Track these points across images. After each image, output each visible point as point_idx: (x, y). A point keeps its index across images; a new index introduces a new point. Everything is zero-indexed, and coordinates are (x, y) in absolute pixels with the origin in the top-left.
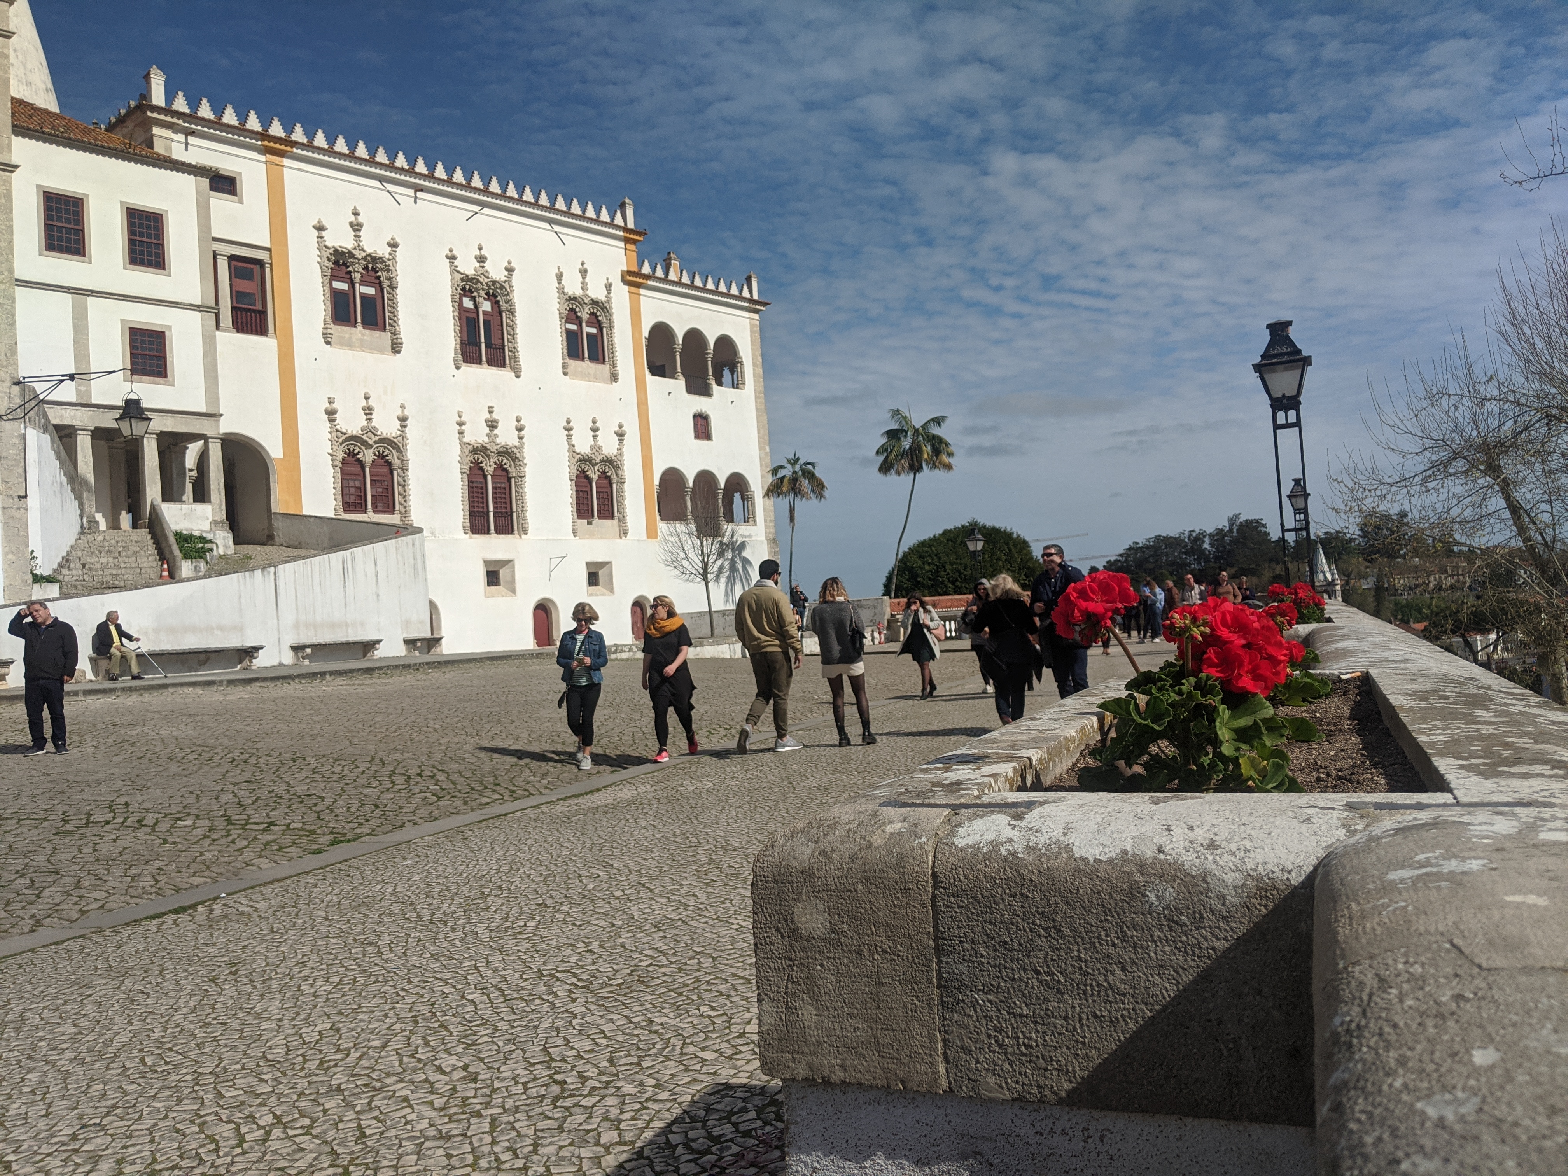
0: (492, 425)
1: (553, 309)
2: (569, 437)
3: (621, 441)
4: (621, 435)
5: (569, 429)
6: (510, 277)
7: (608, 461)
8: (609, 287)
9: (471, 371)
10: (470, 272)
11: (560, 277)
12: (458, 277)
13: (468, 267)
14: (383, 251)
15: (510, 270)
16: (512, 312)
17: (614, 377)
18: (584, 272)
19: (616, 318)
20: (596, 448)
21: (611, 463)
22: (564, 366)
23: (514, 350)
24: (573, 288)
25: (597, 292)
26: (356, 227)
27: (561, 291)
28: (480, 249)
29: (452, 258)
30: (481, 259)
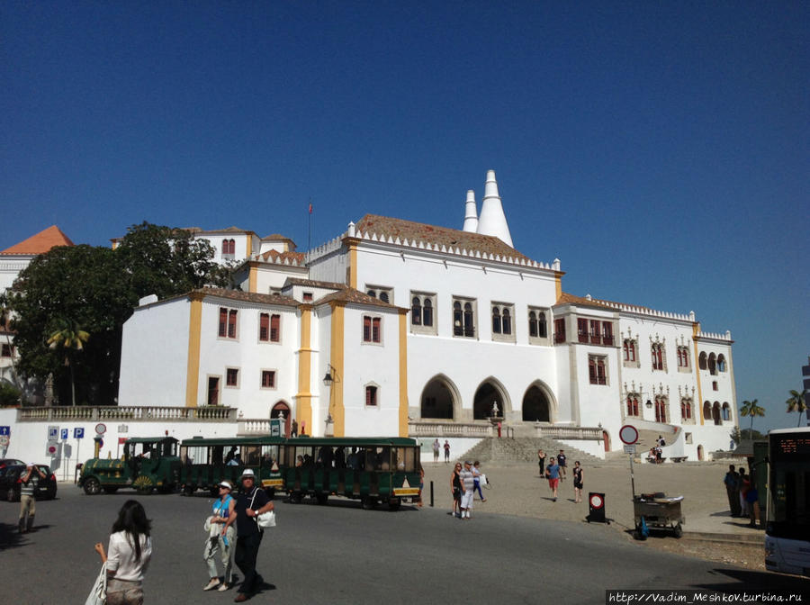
0: (661, 389)
1: (675, 350)
2: (680, 392)
3: (693, 392)
5: (680, 389)
6: (664, 342)
7: (690, 399)
8: (689, 342)
9: (655, 372)
10: (655, 341)
11: (676, 340)
12: (652, 344)
14: (635, 338)
16: (665, 353)
17: (691, 371)
18: (682, 338)
19: (691, 352)
20: (687, 395)
22: (678, 369)
23: (666, 365)
24: (680, 344)
25: (686, 344)
26: (630, 332)
27: (677, 345)
28: (657, 335)
29: (650, 338)
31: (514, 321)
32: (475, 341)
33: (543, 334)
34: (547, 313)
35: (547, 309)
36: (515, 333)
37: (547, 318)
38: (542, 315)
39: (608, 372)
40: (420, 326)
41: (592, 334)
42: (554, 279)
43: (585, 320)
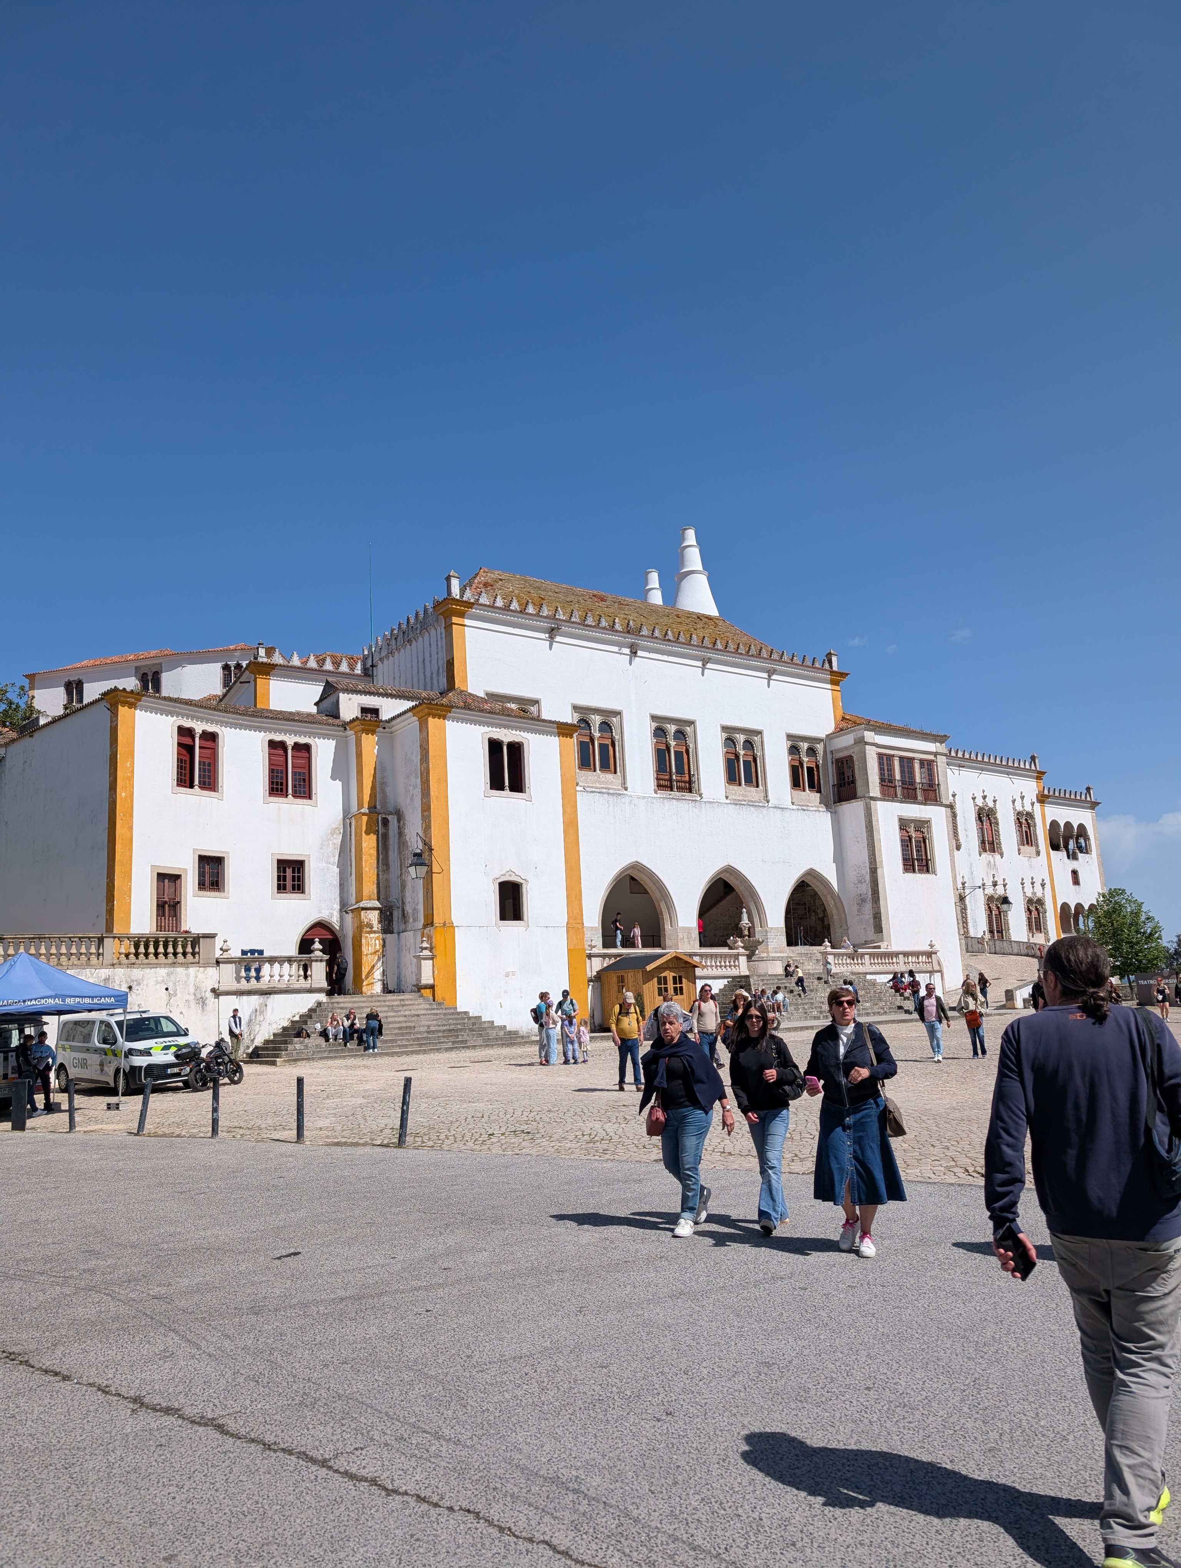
0: (995, 884)
1: (1012, 818)
2: (1023, 888)
3: (1043, 889)
4: (1043, 885)
5: (1022, 884)
6: (995, 805)
7: (1038, 900)
8: (1033, 804)
9: (984, 855)
10: (981, 805)
11: (1014, 802)
12: (977, 808)
13: (980, 802)
15: (995, 801)
16: (998, 824)
17: (1038, 853)
18: (1022, 798)
19: (1037, 821)
20: (1034, 893)
21: (1040, 902)
22: (1019, 850)
23: (999, 844)
24: (1019, 808)
25: (1028, 808)
27: (1014, 809)
28: (983, 792)
29: (974, 799)
30: (984, 797)
31: (764, 764)
32: (696, 798)
33: (815, 785)
34: (819, 747)
35: (819, 739)
36: (765, 783)
37: (820, 758)
38: (811, 751)
39: (932, 850)
40: (595, 773)
41: (903, 782)
42: (829, 686)
43: (890, 757)
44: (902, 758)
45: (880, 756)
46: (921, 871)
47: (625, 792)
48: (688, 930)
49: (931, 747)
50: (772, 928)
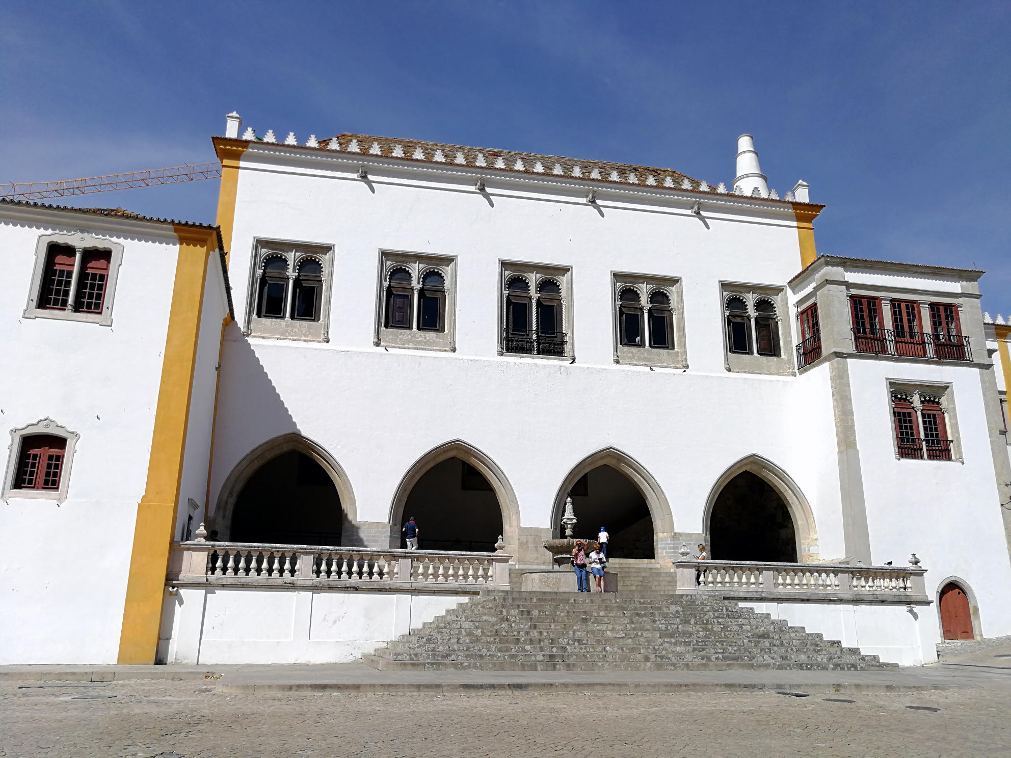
31: (682, 320)
32: (565, 363)
33: (770, 348)
34: (777, 300)
35: (779, 290)
36: (683, 344)
37: (779, 311)
38: (764, 305)
39: (955, 426)
40: (408, 332)
41: (899, 331)
42: (795, 224)
43: (874, 303)
44: (894, 303)
45: (855, 301)
46: (931, 457)
47: (452, 354)
48: (536, 532)
49: (955, 287)
50: (680, 534)
